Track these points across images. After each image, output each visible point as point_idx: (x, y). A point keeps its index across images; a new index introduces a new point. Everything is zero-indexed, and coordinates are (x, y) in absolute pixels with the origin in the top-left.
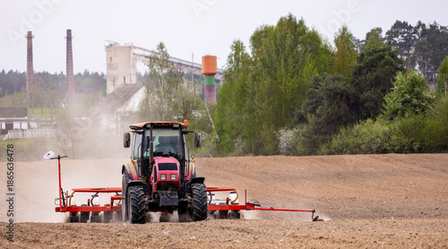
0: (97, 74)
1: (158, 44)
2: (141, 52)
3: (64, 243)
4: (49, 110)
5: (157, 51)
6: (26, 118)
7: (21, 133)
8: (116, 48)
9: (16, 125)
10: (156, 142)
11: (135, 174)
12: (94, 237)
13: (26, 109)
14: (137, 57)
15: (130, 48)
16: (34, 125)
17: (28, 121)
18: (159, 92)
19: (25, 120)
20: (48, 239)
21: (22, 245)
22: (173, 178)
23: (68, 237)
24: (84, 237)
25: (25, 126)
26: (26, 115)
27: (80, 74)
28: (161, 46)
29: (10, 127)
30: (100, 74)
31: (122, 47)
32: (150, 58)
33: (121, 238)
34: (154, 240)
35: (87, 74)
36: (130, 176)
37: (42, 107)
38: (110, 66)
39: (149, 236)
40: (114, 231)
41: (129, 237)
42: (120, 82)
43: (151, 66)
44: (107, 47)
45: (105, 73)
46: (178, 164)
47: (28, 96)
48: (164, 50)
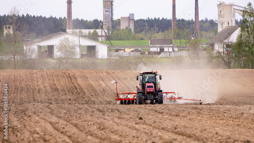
0: (212, 20)
1: (248, 3)
2: (238, 8)
3: (193, 117)
4: (185, 41)
5: (247, 7)
6: (171, 45)
7: (168, 54)
8: (223, 6)
9: (166, 49)
10: (147, 78)
11: (140, 89)
12: (211, 113)
13: (171, 40)
14: (236, 11)
15: (231, 5)
16: (176, 49)
17: (173, 47)
18: (248, 31)
19: (171, 47)
20: (184, 114)
21: (169, 118)
22: (152, 91)
23: (196, 113)
24: (205, 113)
25: (171, 50)
26: (171, 43)
27: (202, 20)
28: (250, 5)
29: (162, 50)
30: (214, 20)
31: (227, 5)
32: (243, 11)
33: (226, 114)
34: (245, 115)
35: (206, 20)
36: (138, 89)
37: (180, 39)
38: (220, 16)
39: (242, 113)
40: (222, 110)
41: (230, 114)
42: (226, 25)
43: (243, 16)
44: (219, 5)
45: (217, 20)
46: (154, 86)
47: (173, 33)
48: (251, 6)
